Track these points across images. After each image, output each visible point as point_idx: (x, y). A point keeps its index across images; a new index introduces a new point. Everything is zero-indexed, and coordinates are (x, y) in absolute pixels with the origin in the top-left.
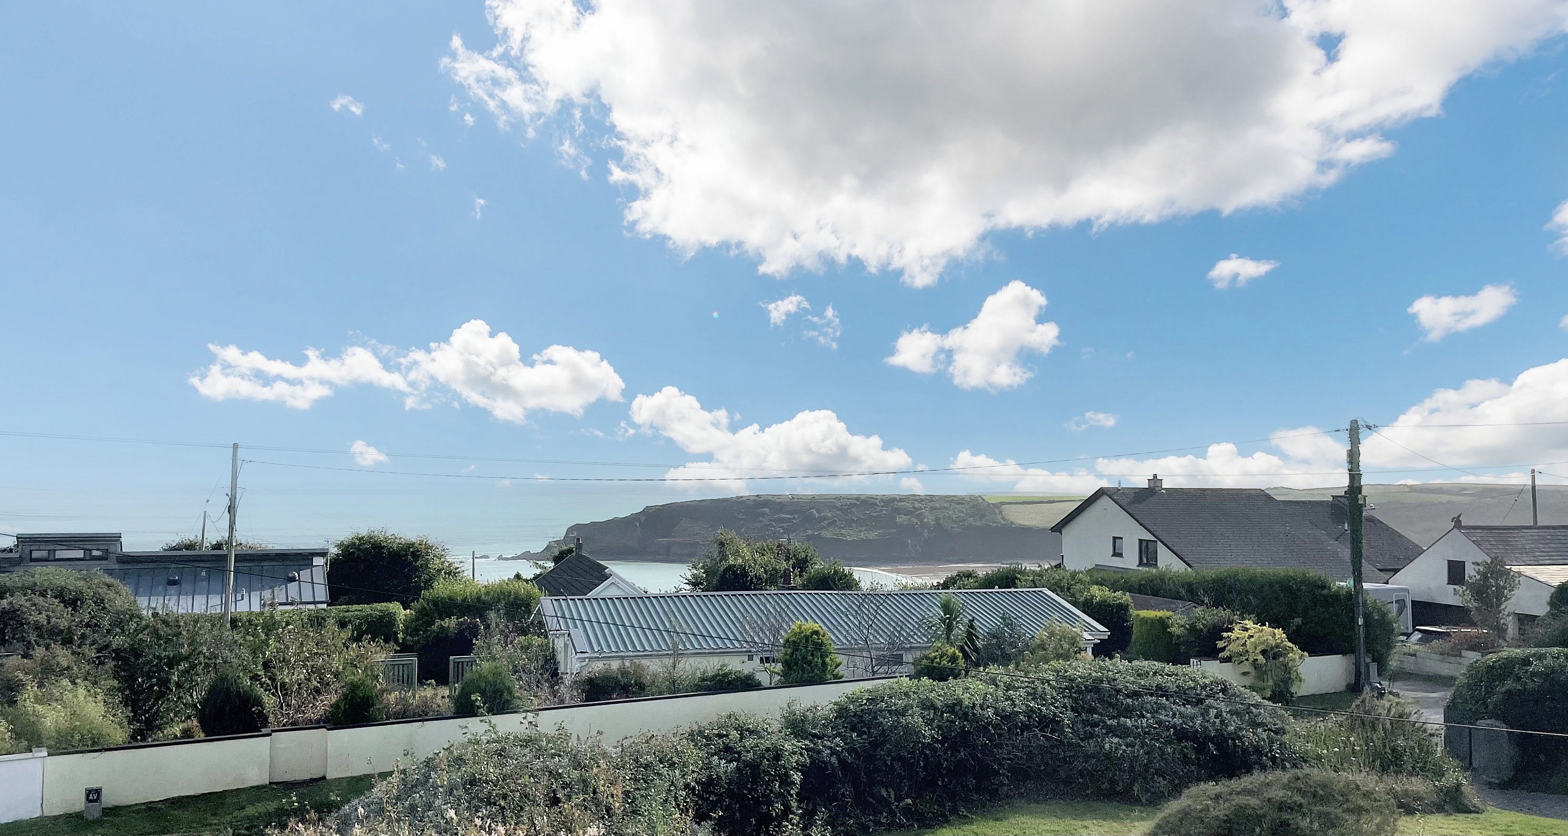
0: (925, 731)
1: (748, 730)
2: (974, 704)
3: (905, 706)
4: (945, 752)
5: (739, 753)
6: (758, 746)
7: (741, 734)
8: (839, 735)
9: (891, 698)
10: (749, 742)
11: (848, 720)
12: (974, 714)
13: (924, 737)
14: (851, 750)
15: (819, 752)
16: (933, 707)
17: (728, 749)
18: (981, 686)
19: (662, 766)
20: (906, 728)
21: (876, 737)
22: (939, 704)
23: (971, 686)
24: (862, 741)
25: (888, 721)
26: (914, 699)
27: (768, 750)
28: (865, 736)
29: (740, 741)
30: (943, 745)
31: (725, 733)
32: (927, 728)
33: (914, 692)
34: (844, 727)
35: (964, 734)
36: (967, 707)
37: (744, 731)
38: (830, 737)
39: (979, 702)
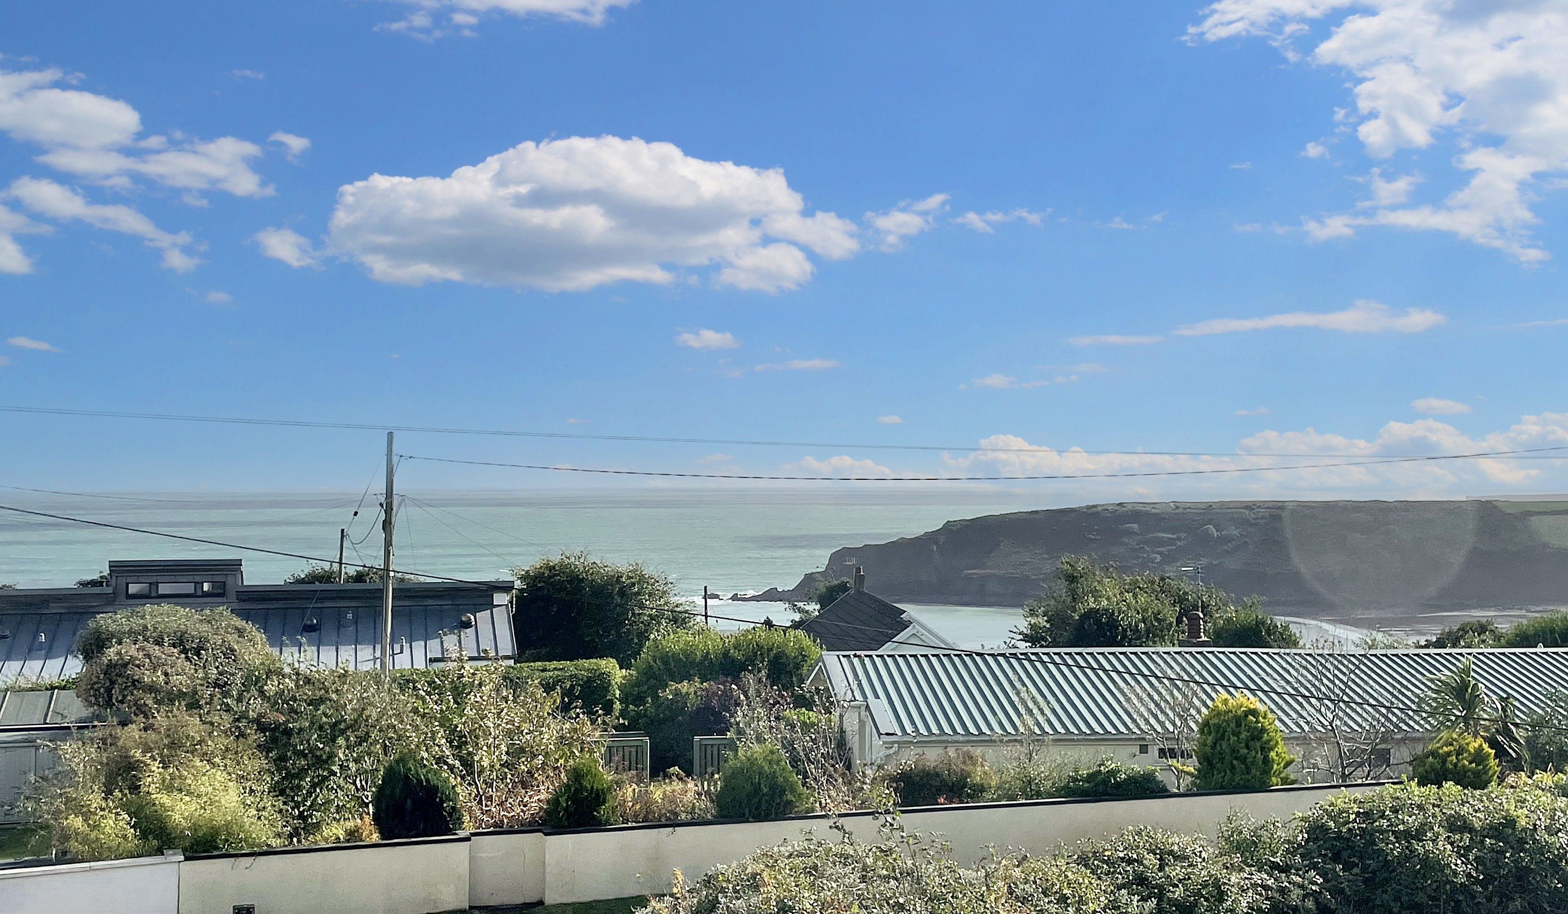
0: (1456, 865)
1: (1171, 853)
2: (1535, 825)
3: (1422, 825)
4: (1489, 900)
5: (1161, 888)
6: (1189, 878)
7: (1161, 859)
8: (1314, 866)
9: (1397, 812)
10: (1176, 871)
11: (1327, 845)
12: (1535, 840)
13: (1455, 873)
14: (1336, 892)
15: (1282, 891)
16: (1465, 827)
17: (1141, 880)
18: (1544, 798)
19: (1046, 900)
20: (1425, 860)
21: (1374, 872)
22: (1477, 825)
23: (1528, 797)
24: (1351, 877)
25: (1396, 850)
26: (1434, 816)
27: (1205, 885)
28: (1356, 870)
29: (1161, 868)
30: (1485, 888)
31: (1135, 856)
32: (1459, 862)
33: (1434, 805)
34: (1320, 855)
35: (1521, 874)
36: (1524, 830)
37: (1165, 856)
38: (1301, 869)
39: (1544, 822)
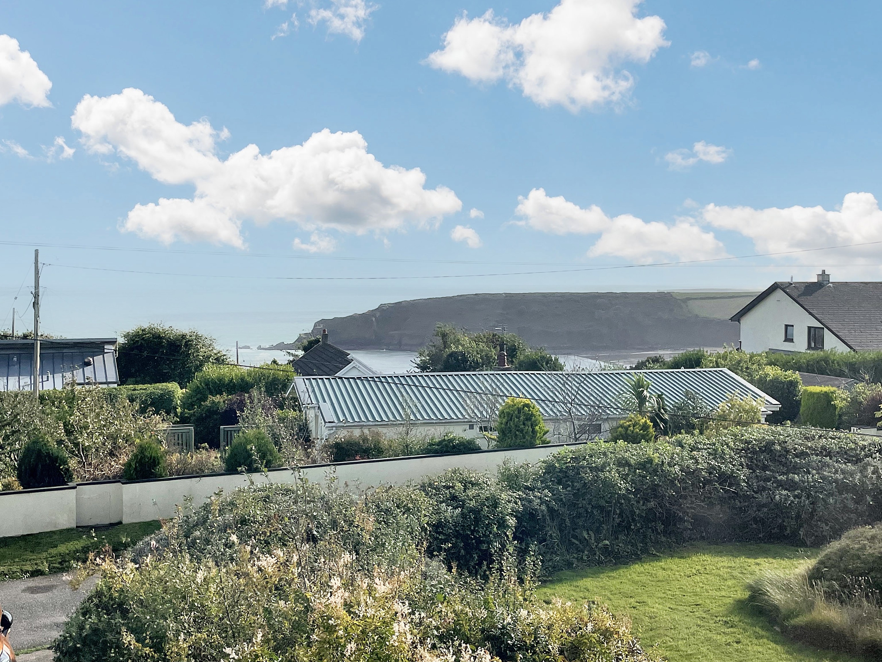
0: (621, 484)
1: (471, 482)
2: (663, 462)
3: (604, 463)
4: (638, 502)
5: (463, 501)
6: (479, 496)
7: (465, 486)
8: (547, 487)
9: (591, 456)
10: (472, 492)
11: (555, 475)
12: (662, 471)
13: (620, 489)
14: (559, 500)
15: (530, 501)
16: (627, 464)
17: (454, 498)
18: (668, 448)
19: (399, 510)
20: (604, 482)
21: (578, 490)
22: (632, 462)
23: (661, 448)
24: (567, 492)
25: (589, 476)
26: (611, 458)
27: (487, 499)
28: (569, 489)
29: (465, 491)
30: (635, 496)
31: (451, 485)
32: (622, 482)
33: (611, 453)
34: (551, 481)
35: (654, 488)
36: (657, 465)
37: (467, 484)
38: (540, 489)
39: (666, 461)
